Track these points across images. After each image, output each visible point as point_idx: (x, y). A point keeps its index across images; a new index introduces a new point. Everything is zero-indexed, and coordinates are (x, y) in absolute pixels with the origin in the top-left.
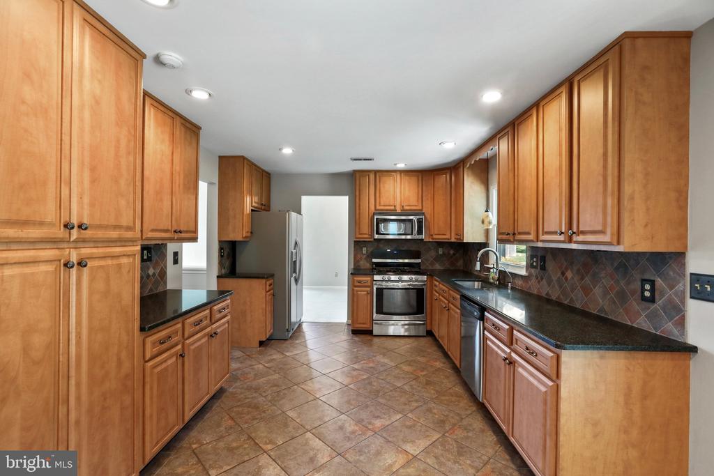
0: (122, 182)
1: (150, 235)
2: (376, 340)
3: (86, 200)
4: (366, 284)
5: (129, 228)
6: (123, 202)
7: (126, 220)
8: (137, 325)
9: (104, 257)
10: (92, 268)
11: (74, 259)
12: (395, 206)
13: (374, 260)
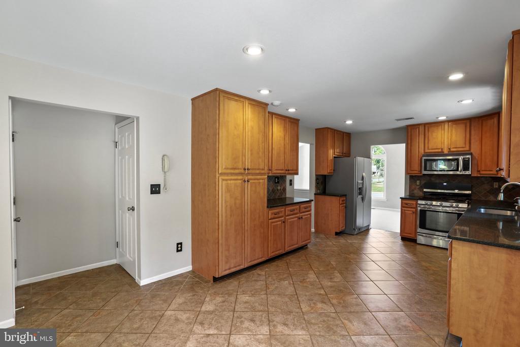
0: (261, 154)
1: (275, 172)
2: (418, 247)
3: (249, 161)
4: (412, 206)
5: (263, 169)
6: (260, 160)
7: (261, 167)
8: (266, 205)
9: (255, 179)
10: (251, 183)
11: (246, 180)
12: (442, 149)
13: (425, 190)
